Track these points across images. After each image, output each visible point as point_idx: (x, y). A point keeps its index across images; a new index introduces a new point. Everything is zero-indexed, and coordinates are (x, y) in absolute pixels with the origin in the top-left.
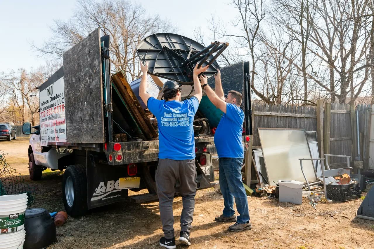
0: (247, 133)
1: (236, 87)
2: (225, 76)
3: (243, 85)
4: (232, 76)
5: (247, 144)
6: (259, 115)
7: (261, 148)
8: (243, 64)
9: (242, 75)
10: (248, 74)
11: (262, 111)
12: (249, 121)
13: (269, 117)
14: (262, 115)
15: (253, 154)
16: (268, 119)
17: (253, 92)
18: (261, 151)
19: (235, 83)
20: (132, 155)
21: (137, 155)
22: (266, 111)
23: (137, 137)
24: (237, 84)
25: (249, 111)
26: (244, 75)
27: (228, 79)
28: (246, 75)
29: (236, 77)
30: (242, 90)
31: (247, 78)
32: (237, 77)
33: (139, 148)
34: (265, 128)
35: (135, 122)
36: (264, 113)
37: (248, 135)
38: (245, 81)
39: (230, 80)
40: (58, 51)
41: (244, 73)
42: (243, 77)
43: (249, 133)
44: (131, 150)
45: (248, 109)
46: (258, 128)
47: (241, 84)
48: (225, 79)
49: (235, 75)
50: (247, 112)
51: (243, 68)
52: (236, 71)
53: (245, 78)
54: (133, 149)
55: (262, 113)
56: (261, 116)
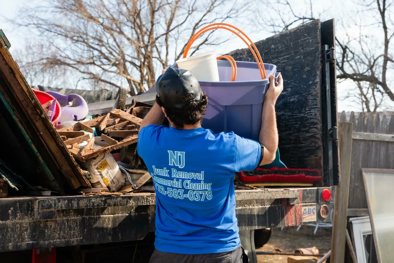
0: (325, 181)
1: (305, 76)
2: (282, 52)
3: (318, 73)
4: (296, 53)
5: (325, 207)
6: (365, 140)
7: (368, 213)
8: (320, 25)
9: (317, 48)
10: (330, 47)
11: (372, 131)
12: (330, 153)
13: (390, 145)
14: (372, 141)
15: (350, 227)
16: (387, 150)
17: (385, 94)
18: (369, 220)
19: (302, 67)
20: (12, 230)
21: (26, 230)
22: (382, 132)
23: (40, 187)
24: (307, 69)
25: (330, 130)
26: (320, 49)
27: (288, 59)
28: (326, 48)
29: (304, 53)
30: (317, 83)
31: (328, 56)
32: (306, 55)
33: (32, 215)
34: (379, 170)
35: (36, 151)
36: (378, 137)
37: (327, 185)
38: (323, 63)
39: (292, 62)
40: (41, 22)
41: (320, 45)
42: (319, 54)
43: (331, 181)
44: (8, 219)
45: (329, 127)
46: (363, 169)
47: (313, 69)
48: (281, 58)
49: (303, 49)
50: (326, 133)
51: (319, 33)
52: (305, 40)
53: (323, 57)
54: (16, 216)
55: (374, 136)
56: (371, 143)
